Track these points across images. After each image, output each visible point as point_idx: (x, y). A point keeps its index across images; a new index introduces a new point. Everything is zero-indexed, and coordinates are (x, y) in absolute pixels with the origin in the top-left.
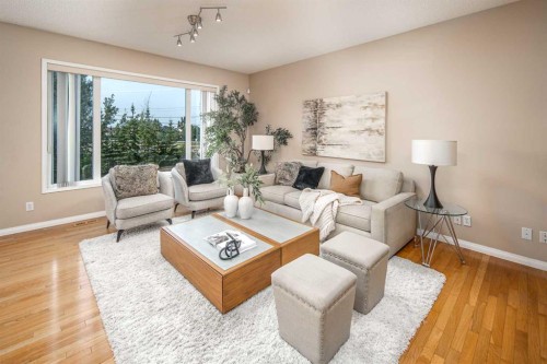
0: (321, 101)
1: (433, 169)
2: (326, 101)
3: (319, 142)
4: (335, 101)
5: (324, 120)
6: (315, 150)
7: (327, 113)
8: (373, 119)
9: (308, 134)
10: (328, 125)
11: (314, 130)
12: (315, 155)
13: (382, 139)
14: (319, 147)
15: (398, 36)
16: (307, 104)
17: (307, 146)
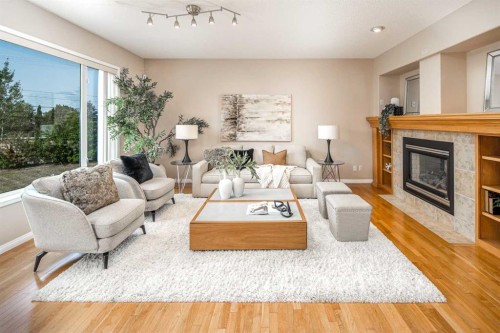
0: (240, 96)
1: (329, 141)
2: (245, 96)
3: (239, 130)
4: (253, 97)
5: (243, 112)
6: (235, 136)
7: (246, 106)
8: (283, 112)
9: (228, 123)
10: (247, 115)
11: (234, 120)
12: (235, 140)
13: (289, 125)
14: (239, 134)
15: (298, 60)
16: (225, 98)
17: (227, 133)
